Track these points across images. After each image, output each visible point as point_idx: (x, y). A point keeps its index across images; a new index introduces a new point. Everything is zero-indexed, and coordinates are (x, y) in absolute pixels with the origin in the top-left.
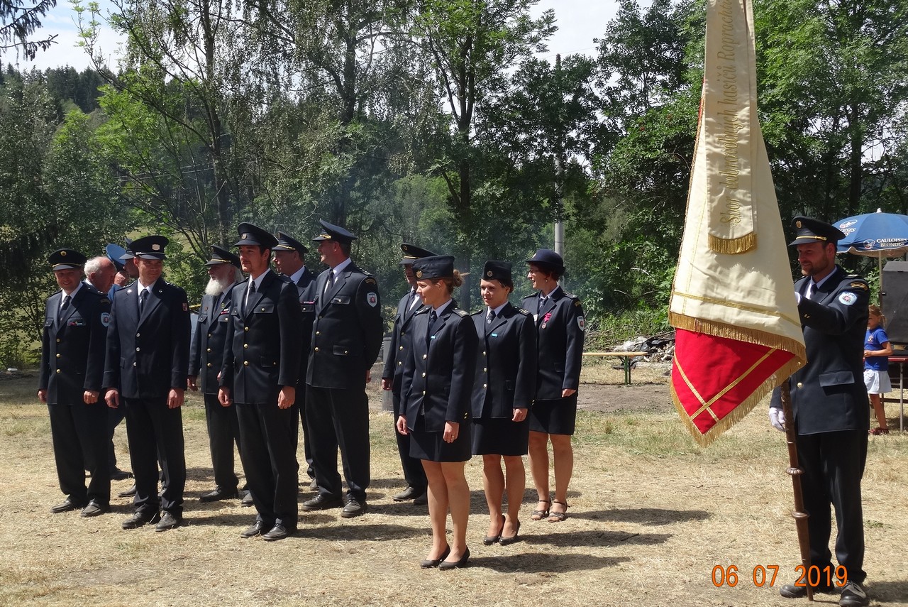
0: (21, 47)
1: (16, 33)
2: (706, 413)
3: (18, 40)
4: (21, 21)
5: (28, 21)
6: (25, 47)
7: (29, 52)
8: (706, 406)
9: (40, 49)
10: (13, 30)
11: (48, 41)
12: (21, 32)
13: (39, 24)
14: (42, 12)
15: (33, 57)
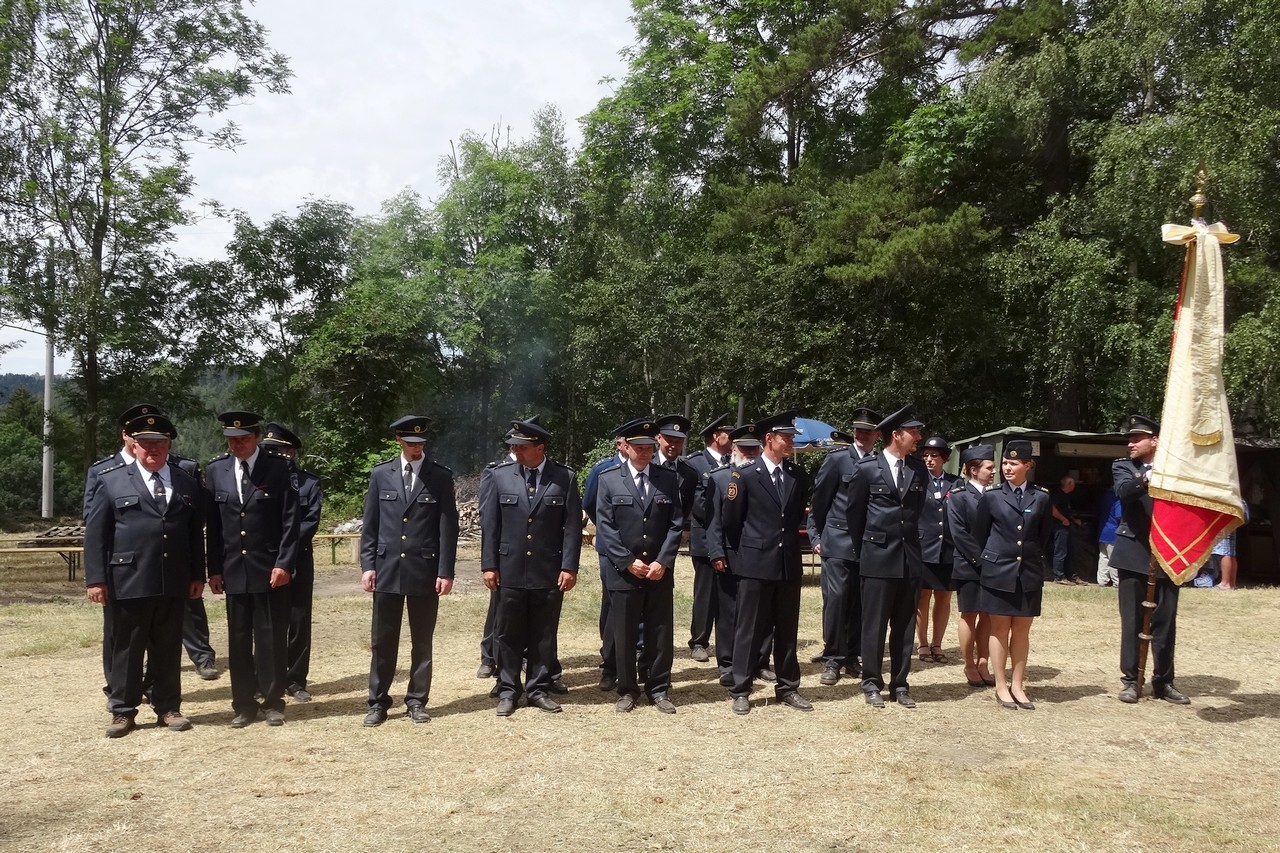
2: (1180, 560)
8: (1180, 555)
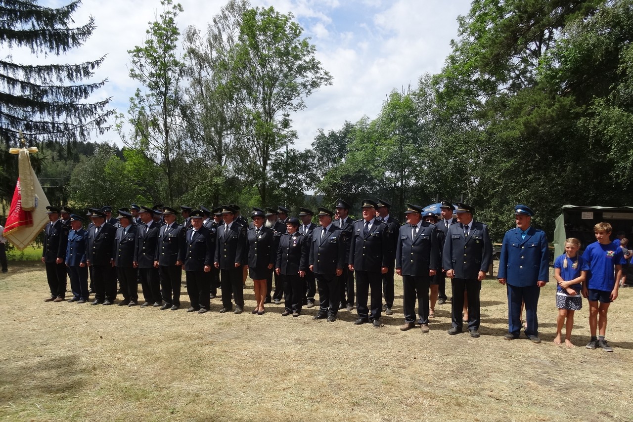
0: (98, 129)
1: (96, 124)
3: (97, 127)
4: (98, 119)
5: (101, 119)
6: (100, 129)
7: (101, 131)
9: (106, 130)
10: (95, 123)
11: (109, 128)
12: (98, 123)
13: (106, 121)
14: (107, 116)
15: (103, 133)
